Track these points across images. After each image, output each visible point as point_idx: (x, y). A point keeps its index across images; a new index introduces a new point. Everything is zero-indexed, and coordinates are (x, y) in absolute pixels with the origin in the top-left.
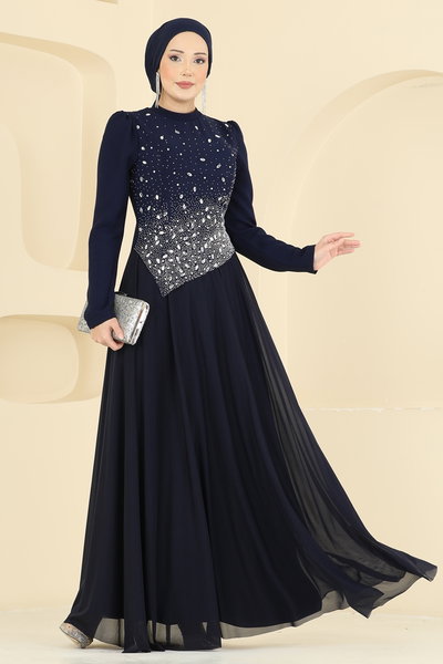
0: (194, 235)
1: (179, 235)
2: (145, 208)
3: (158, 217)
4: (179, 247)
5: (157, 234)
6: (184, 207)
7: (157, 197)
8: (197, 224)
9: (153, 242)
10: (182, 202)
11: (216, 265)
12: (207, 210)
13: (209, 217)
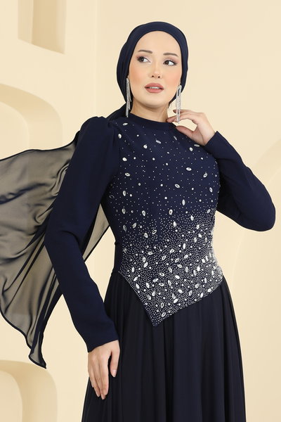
0: (186, 256)
1: (170, 256)
2: (129, 226)
3: (146, 235)
4: (170, 270)
5: (145, 255)
6: (175, 224)
7: (144, 213)
8: (189, 244)
9: (140, 264)
10: (172, 219)
11: (209, 290)
12: (198, 227)
13: (200, 236)
